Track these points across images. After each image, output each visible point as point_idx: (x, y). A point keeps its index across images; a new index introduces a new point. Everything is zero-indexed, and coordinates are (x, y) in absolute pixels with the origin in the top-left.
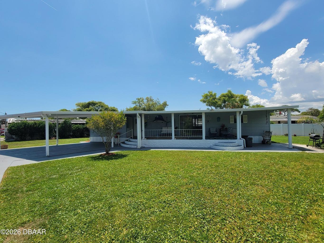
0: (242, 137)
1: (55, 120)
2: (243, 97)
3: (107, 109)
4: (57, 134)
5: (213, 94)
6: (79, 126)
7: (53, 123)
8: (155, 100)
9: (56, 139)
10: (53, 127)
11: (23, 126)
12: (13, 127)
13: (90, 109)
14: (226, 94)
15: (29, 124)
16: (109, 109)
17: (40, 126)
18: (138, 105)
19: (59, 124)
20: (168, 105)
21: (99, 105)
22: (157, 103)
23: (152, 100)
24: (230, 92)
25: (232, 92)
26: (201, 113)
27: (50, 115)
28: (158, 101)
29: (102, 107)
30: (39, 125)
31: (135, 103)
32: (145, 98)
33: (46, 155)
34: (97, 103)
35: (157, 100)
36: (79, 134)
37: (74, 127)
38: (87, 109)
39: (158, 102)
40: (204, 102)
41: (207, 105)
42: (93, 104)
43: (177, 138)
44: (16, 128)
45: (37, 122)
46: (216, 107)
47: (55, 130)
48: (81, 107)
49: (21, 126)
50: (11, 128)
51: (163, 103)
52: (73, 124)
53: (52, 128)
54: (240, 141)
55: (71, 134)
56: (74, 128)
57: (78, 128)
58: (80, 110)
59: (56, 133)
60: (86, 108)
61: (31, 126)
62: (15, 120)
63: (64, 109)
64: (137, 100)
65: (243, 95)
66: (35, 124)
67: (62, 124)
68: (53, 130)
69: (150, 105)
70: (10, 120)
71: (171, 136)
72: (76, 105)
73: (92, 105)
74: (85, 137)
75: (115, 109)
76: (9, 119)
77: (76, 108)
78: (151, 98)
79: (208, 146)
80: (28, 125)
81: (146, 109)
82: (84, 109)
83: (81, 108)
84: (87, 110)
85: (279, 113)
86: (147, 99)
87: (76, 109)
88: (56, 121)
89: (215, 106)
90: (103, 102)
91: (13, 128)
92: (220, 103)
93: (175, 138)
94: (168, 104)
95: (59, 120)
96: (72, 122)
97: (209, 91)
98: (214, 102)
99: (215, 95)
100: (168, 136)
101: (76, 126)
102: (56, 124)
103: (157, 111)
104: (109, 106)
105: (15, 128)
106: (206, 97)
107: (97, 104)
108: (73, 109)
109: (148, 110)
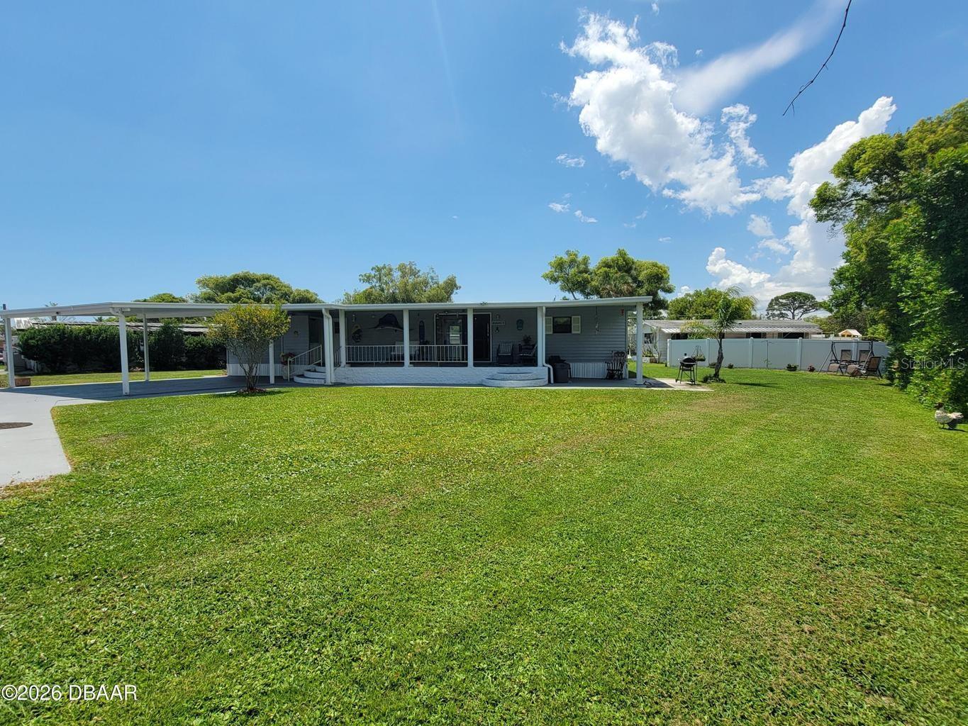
0: (546, 363)
1: (139, 324)
2: (655, 270)
3: (286, 296)
4: (145, 357)
5: (580, 259)
6: (203, 341)
7: (135, 332)
8: (424, 273)
9: (144, 371)
10: (136, 340)
11: (57, 338)
12: (31, 339)
13: (237, 294)
14: (613, 261)
15: (71, 331)
16: (292, 295)
17: (102, 339)
18: (377, 285)
19: (151, 333)
20: (460, 287)
21: (265, 286)
22: (430, 280)
23: (414, 273)
24: (622, 254)
25: (628, 253)
26: (465, 310)
27: (129, 310)
28: (432, 274)
29: (273, 289)
30: (99, 335)
31: (368, 279)
32: (395, 266)
33: (124, 393)
34: (257, 279)
35: (428, 273)
36: (203, 360)
37: (189, 342)
38: (230, 294)
39: (432, 278)
40: (555, 280)
41: (562, 289)
42: (248, 281)
43: (415, 365)
44: (39, 343)
45: (92, 327)
46: (587, 295)
47: (141, 348)
48: (211, 289)
49: (53, 337)
50: (26, 340)
51: (446, 283)
52: (186, 333)
53: (133, 343)
54: (542, 369)
55: (184, 359)
56: (191, 344)
57: (202, 345)
58: (210, 299)
59: (143, 357)
60: (227, 292)
61: (77, 337)
62: (34, 322)
63: (164, 294)
64: (373, 273)
65: (656, 264)
66: (89, 332)
67: (159, 334)
68: (136, 350)
69: (409, 288)
70: (19, 322)
71: (403, 359)
72: (199, 282)
73: (243, 284)
74: (219, 369)
75: (309, 296)
76: (16, 319)
77: (199, 291)
78: (413, 267)
79: (478, 381)
80: (71, 335)
81: (399, 297)
82: (219, 294)
83: (212, 292)
84: (229, 299)
85: (778, 312)
86: (402, 268)
87: (198, 294)
88: (142, 326)
89: (583, 292)
90: (277, 277)
91: (32, 342)
92: (597, 284)
93: (411, 363)
94: (458, 285)
95: (149, 324)
96: (186, 330)
97: (568, 251)
98: (580, 279)
99: (586, 261)
100: (397, 361)
101: (196, 338)
102: (142, 333)
103: (429, 302)
104: (294, 289)
105: (37, 341)
106: (560, 266)
107: (258, 281)
108: (190, 295)
109: (404, 301)
